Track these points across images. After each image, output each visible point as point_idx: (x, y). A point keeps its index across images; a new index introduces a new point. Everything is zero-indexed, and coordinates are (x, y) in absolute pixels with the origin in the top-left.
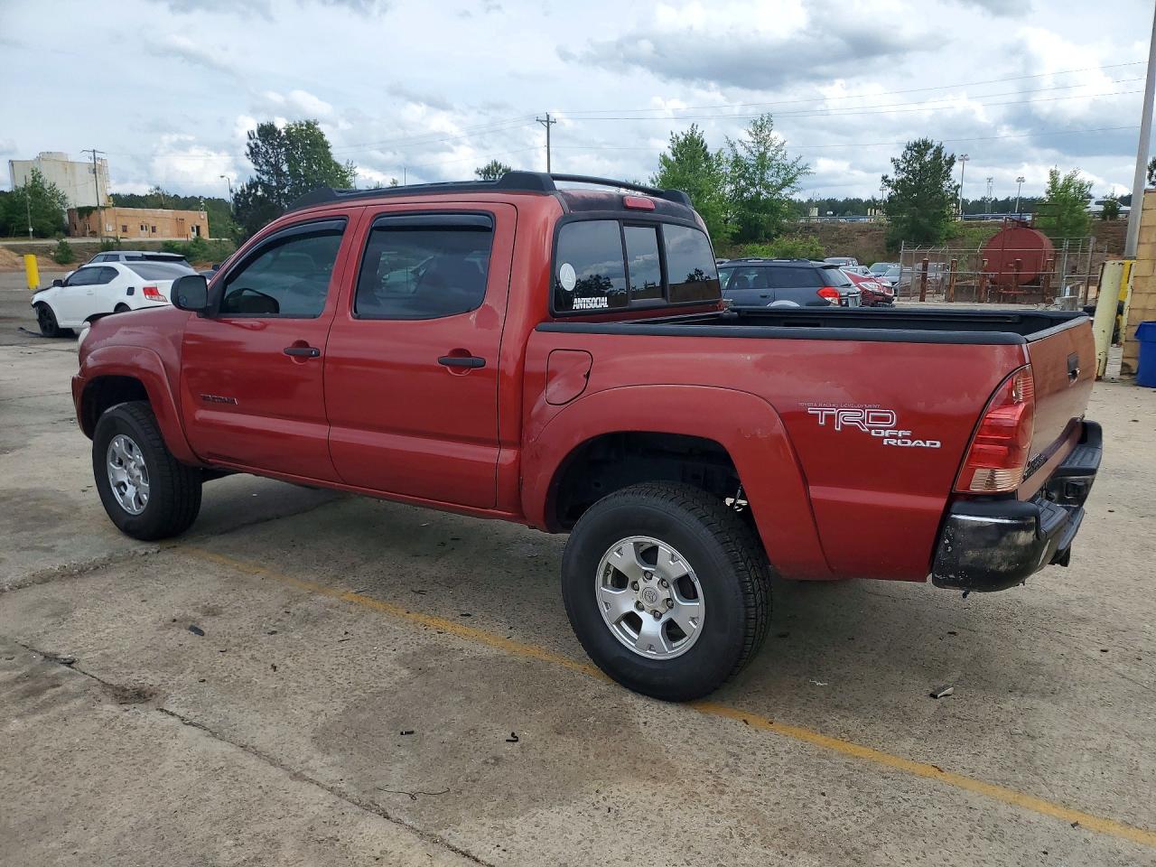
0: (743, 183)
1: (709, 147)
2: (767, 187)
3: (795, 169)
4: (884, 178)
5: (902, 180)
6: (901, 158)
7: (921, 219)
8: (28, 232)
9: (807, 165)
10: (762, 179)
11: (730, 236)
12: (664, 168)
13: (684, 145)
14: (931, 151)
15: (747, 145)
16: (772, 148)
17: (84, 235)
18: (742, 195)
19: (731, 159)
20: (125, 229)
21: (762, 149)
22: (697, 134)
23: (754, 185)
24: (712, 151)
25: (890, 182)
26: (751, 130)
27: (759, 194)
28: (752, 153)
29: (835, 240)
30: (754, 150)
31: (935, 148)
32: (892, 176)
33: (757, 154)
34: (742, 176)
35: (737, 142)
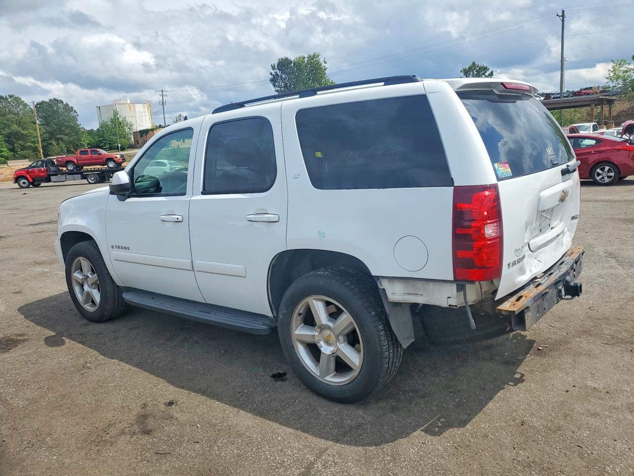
8: (118, 146)
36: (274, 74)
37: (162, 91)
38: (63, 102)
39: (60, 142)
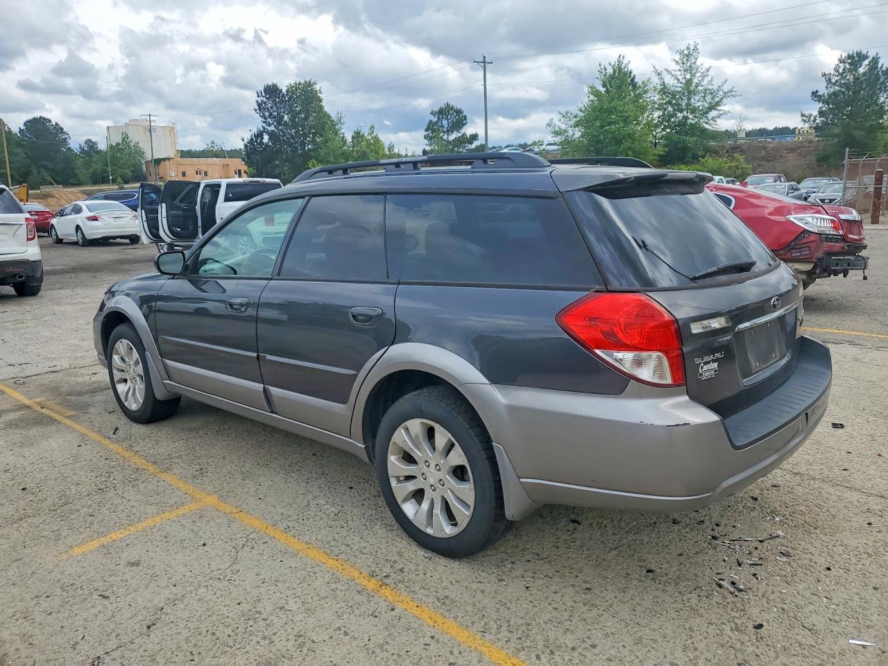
0: (670, 109)
1: (636, 76)
2: (693, 111)
3: (721, 93)
4: (815, 94)
5: (834, 94)
6: (833, 72)
7: (856, 132)
8: (110, 179)
9: (733, 87)
10: (688, 104)
11: (656, 158)
12: (592, 97)
13: (612, 77)
14: (866, 62)
15: (673, 73)
16: (698, 75)
18: (669, 120)
19: (659, 87)
20: (184, 174)
21: (688, 76)
22: (624, 64)
23: (681, 111)
24: (638, 80)
25: (820, 96)
26: (677, 59)
27: (686, 118)
28: (678, 80)
29: (763, 158)
30: (680, 78)
31: (870, 59)
32: (823, 90)
33: (684, 81)
34: (669, 103)
35: (664, 71)
36: (260, 102)
37: (150, 115)
38: (50, 121)
39: (42, 169)
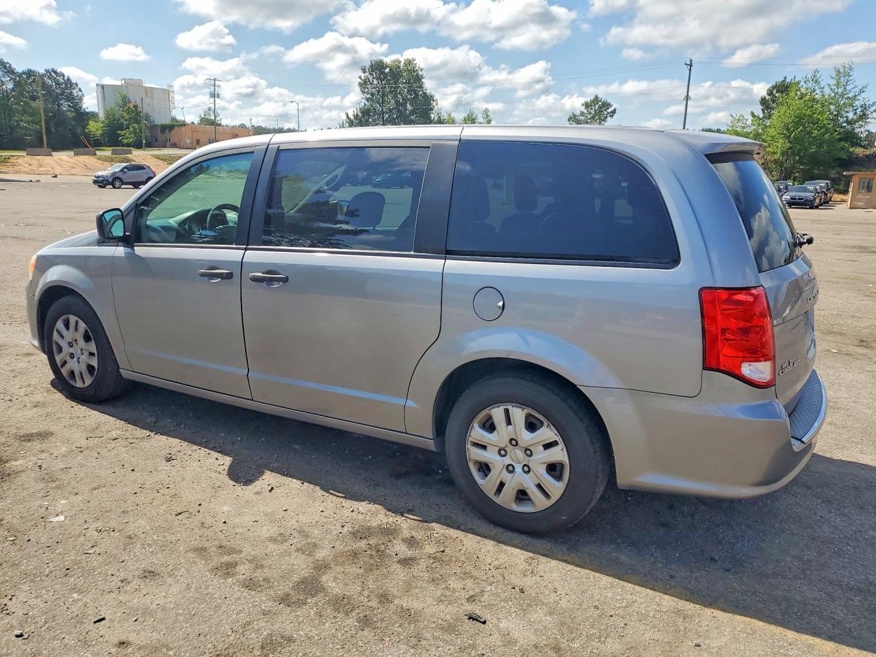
15: (831, 87)
17: (165, 146)
20: (198, 142)
35: (827, 87)
36: (364, 78)
38: (64, 76)
